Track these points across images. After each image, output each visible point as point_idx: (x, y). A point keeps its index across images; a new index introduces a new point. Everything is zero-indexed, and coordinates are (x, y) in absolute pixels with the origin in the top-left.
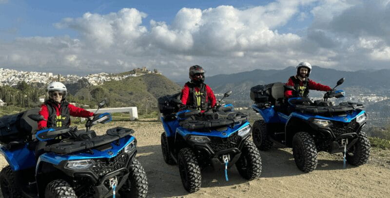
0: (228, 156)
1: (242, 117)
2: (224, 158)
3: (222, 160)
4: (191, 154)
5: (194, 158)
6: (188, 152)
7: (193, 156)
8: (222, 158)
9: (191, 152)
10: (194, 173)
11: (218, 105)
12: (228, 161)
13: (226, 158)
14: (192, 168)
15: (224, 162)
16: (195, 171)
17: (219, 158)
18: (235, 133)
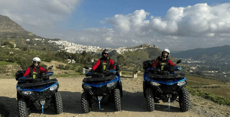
18: (105, 86)
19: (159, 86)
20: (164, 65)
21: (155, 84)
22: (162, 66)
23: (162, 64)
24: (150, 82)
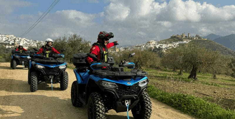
0: (129, 101)
1: (142, 72)
2: (126, 103)
3: (124, 104)
4: (99, 98)
5: (101, 101)
6: (98, 96)
7: (101, 99)
8: (124, 102)
9: (100, 96)
10: (100, 113)
11: (123, 62)
12: (128, 105)
13: (128, 103)
14: (98, 109)
15: (126, 106)
16: (101, 111)
17: (122, 102)
18: (136, 84)
19: (43, 69)
20: (48, 53)
21: (40, 67)
22: (47, 55)
23: (47, 52)
24: (35, 65)
